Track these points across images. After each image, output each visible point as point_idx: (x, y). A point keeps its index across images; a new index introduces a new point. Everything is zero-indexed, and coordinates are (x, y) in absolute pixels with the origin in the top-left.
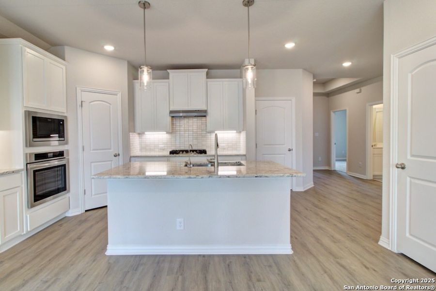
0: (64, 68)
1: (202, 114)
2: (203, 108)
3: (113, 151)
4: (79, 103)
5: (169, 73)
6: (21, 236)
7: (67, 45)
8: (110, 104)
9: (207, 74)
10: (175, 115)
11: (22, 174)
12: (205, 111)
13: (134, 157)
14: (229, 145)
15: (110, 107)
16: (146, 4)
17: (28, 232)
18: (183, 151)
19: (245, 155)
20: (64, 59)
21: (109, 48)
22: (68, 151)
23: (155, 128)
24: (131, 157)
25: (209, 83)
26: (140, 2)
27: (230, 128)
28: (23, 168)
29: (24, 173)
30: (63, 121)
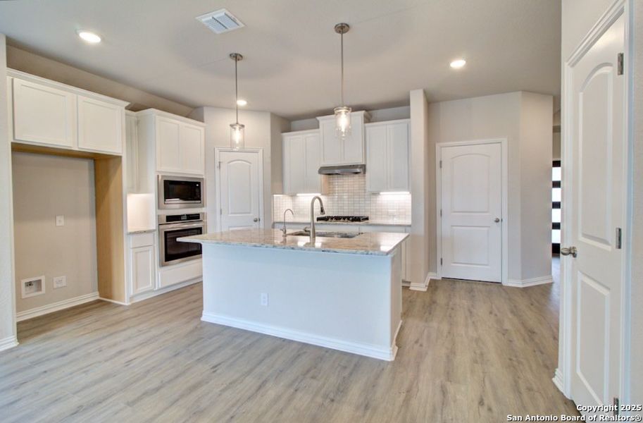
0: (202, 129)
1: (357, 170)
2: (360, 161)
3: (254, 215)
4: (217, 164)
5: (318, 122)
6: (153, 291)
7: (207, 106)
8: (250, 163)
9: (365, 116)
10: (330, 172)
11: (154, 234)
12: (364, 167)
13: (277, 223)
14: (401, 210)
15: (250, 166)
16: (238, 57)
17: (159, 290)
18: (344, 218)
19: (410, 226)
20: (203, 122)
21: (242, 103)
22: (203, 213)
23: (306, 188)
24: (274, 223)
25: (368, 129)
26: (231, 55)
27: (397, 188)
28: (154, 228)
29: (156, 233)
30: (199, 183)
